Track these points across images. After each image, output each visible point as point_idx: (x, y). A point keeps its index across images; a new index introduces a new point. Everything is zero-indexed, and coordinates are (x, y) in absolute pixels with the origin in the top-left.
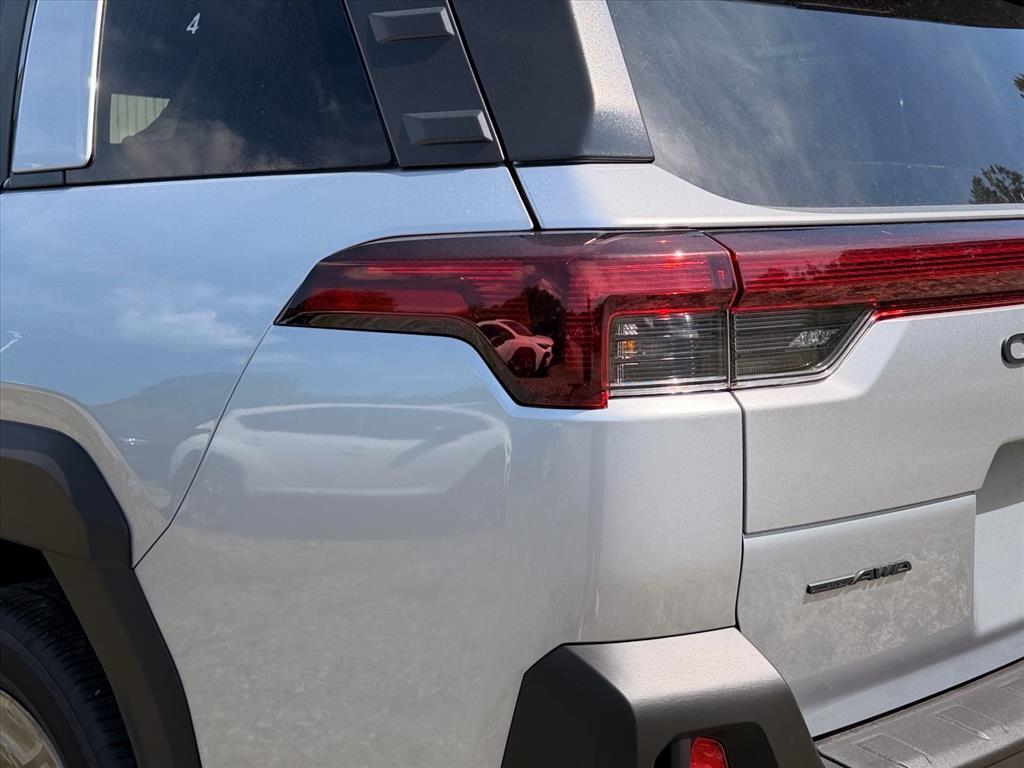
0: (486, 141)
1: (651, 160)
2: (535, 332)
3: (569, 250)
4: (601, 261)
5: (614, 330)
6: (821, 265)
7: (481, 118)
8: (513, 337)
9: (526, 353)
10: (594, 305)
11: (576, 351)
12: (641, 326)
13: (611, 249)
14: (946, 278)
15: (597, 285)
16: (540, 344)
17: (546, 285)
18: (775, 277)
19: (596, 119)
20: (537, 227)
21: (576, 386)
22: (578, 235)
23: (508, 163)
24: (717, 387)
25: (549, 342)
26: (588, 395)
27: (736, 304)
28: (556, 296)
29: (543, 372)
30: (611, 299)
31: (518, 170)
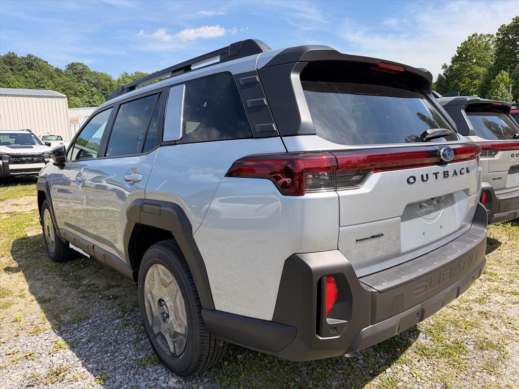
0: (275, 131)
1: (315, 134)
2: (287, 177)
3: (295, 157)
4: (303, 160)
5: (306, 176)
6: (361, 159)
7: (274, 125)
8: (282, 179)
9: (285, 183)
10: (301, 170)
11: (297, 182)
12: (313, 175)
13: (305, 156)
14: (395, 162)
15: (302, 165)
16: (288, 180)
17: (289, 166)
18: (349, 162)
19: (302, 125)
20: (287, 152)
21: (297, 190)
22: (298, 153)
23: (280, 136)
24: (332, 190)
25: (290, 180)
26: (300, 192)
27: (337, 169)
28: (292, 169)
29: (289, 187)
30: (305, 169)
31: (283, 138)
